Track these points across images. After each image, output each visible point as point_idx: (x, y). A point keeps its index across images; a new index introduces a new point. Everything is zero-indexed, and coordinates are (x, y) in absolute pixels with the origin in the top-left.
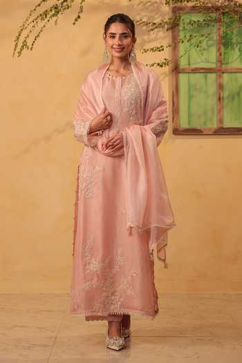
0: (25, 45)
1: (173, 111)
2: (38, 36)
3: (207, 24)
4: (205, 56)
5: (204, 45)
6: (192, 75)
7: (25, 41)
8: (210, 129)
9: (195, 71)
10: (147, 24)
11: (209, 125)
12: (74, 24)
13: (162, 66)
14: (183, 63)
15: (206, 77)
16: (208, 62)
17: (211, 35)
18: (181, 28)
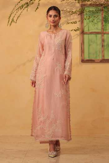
0: (13, 20)
1: (81, 52)
2: (19, 16)
3: (97, 12)
4: (96, 26)
5: (95, 21)
6: (90, 35)
7: (13, 19)
8: (98, 60)
9: (91, 33)
10: (69, 12)
11: (98, 58)
12: (35, 11)
13: (76, 31)
14: (86, 30)
15: (96, 36)
16: (97, 29)
17: (99, 17)
18: (85, 14)
